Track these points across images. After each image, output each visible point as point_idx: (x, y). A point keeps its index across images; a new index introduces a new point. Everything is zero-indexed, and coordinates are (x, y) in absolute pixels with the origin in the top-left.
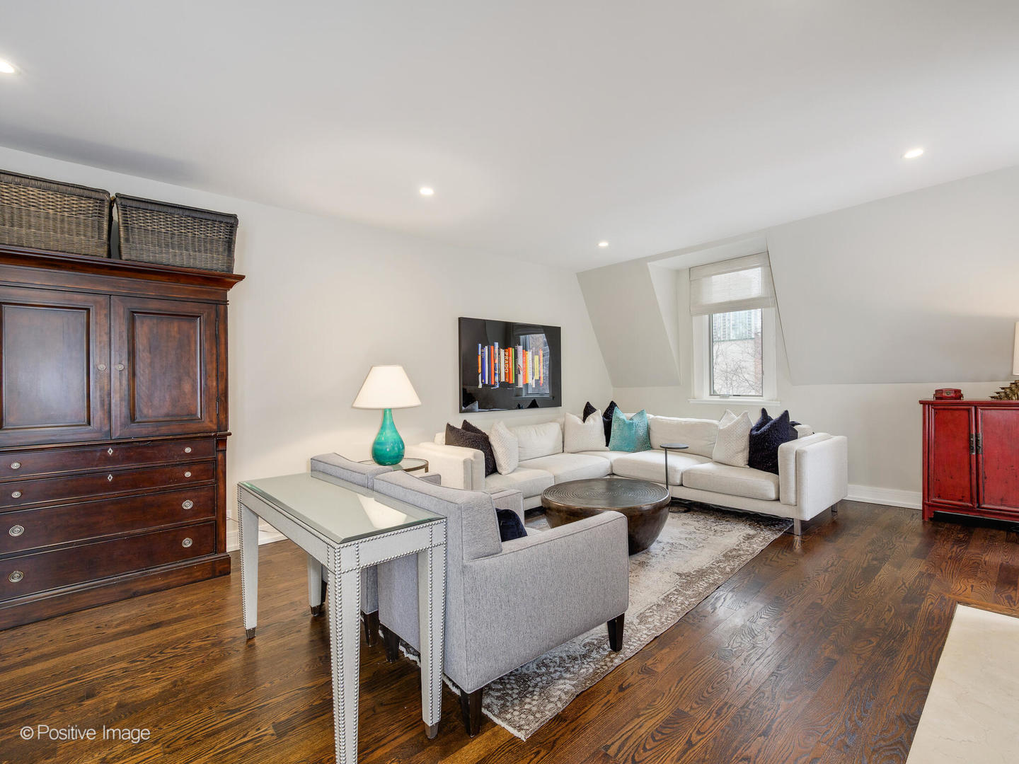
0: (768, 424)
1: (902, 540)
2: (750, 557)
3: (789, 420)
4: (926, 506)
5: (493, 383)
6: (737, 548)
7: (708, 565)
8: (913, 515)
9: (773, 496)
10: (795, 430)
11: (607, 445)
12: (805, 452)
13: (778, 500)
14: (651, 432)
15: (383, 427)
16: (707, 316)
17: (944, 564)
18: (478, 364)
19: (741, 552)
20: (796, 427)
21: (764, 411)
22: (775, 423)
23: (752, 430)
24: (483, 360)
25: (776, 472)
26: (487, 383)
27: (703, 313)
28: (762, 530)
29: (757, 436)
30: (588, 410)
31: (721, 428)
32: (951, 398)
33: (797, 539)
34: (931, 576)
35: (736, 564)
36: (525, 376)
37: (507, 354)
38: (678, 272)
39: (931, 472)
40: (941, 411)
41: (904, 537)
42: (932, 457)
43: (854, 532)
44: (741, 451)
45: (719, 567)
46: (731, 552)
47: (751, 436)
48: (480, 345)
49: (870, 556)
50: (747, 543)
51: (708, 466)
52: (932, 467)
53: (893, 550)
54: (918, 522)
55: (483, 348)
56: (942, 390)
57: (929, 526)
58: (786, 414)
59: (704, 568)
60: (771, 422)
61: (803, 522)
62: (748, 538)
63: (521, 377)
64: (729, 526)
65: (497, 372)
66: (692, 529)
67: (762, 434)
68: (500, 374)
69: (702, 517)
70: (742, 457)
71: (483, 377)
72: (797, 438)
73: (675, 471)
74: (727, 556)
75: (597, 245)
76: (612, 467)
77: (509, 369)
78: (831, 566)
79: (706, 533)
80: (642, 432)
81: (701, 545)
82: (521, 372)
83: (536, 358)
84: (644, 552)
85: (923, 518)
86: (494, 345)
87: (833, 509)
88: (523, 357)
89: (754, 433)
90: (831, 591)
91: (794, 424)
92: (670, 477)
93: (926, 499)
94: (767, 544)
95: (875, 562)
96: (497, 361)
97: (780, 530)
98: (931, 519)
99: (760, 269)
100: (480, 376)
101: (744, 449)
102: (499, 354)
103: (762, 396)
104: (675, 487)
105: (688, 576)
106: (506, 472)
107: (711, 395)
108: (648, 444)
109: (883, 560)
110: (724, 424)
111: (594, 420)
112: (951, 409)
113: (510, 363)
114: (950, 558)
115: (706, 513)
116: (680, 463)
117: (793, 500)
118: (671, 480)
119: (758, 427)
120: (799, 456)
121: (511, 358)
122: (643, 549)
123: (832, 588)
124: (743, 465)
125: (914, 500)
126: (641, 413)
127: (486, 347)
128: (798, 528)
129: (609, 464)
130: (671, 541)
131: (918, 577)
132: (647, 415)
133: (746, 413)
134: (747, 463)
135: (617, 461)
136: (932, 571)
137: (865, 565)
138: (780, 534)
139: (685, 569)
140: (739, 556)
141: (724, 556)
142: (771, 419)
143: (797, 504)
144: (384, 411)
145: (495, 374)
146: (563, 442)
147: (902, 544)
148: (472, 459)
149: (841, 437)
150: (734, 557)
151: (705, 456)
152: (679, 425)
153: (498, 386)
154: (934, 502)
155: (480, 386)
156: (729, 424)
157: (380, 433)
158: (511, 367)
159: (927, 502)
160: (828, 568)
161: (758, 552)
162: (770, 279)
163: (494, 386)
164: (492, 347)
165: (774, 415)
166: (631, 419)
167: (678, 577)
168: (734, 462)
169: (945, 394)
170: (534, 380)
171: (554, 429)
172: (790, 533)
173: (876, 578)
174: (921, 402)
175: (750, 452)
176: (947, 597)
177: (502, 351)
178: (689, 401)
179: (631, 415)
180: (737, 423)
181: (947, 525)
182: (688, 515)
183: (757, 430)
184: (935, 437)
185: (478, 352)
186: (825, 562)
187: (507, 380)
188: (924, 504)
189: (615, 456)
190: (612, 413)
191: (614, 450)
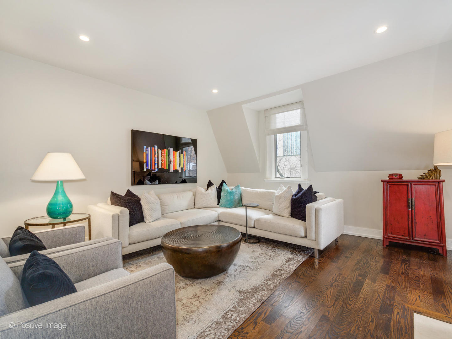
0: (301, 193)
1: (374, 260)
2: (287, 276)
3: (312, 191)
4: (384, 238)
5: (154, 169)
6: (281, 268)
7: (260, 283)
8: (377, 243)
9: (303, 235)
10: (316, 196)
11: (218, 204)
12: (320, 209)
13: (306, 237)
14: (242, 197)
15: (56, 194)
16: (274, 135)
17: (400, 278)
18: (144, 157)
19: (283, 272)
20: (317, 195)
21: (300, 185)
22: (305, 192)
23: (293, 196)
24: (147, 155)
25: (305, 220)
26: (149, 168)
27: (271, 134)
28: (297, 255)
29: (295, 199)
30: (210, 184)
31: (277, 195)
32: (397, 178)
33: (316, 260)
34: (394, 288)
35: (277, 281)
36: (174, 166)
37: (163, 152)
38: (259, 112)
39: (388, 220)
40: (392, 185)
41: (375, 258)
42: (388, 211)
43: (348, 255)
44: (287, 208)
45: (267, 284)
46: (276, 272)
47: (292, 200)
48: (145, 146)
49: (357, 273)
50: (287, 265)
51: (269, 217)
52: (388, 217)
53: (369, 268)
54: (380, 247)
55: (147, 148)
56: (392, 174)
57: (387, 250)
58: (311, 187)
59: (257, 285)
60: (303, 191)
61: (319, 251)
62: (288, 261)
63: (172, 166)
64: (279, 252)
65: (156, 162)
66: (257, 254)
67: (297, 198)
68: (158, 164)
69: (265, 246)
70: (287, 212)
71: (147, 165)
72: (316, 200)
73: (251, 219)
74: (274, 276)
75: (212, 91)
76: (219, 217)
77: (164, 161)
78: (335, 281)
79: (265, 258)
80: (237, 197)
81: (260, 266)
82: (172, 163)
83: (182, 155)
84: (224, 273)
85: (383, 245)
86: (154, 147)
87: (336, 241)
88: (173, 154)
89: (294, 197)
90: (334, 304)
91: (316, 193)
92: (248, 223)
93: (385, 235)
94: (298, 265)
95: (360, 278)
96: (156, 156)
97: (307, 255)
98: (387, 246)
99: (299, 110)
100: (145, 164)
101: (288, 207)
102: (158, 152)
103: (301, 178)
104: (251, 229)
105: (245, 293)
106: (149, 221)
107: (275, 177)
108: (241, 204)
109: (364, 275)
110: (277, 192)
111: (212, 190)
112: (398, 184)
113: (165, 158)
114: (402, 273)
115: (268, 243)
116: (254, 214)
117: (314, 237)
118: (249, 225)
119: (296, 195)
120: (317, 211)
121: (165, 155)
122: (223, 271)
123: (336, 301)
124: (288, 216)
125: (378, 234)
126: (238, 187)
127: (149, 148)
128: (317, 255)
129: (217, 215)
130: (242, 264)
131: (386, 289)
132: (241, 187)
133: (290, 186)
134: (289, 215)
135: (222, 213)
136: (394, 284)
137: (354, 281)
138: (307, 258)
139: (244, 288)
140: (281, 275)
141: (272, 275)
142: (303, 190)
143: (316, 240)
144: (57, 182)
145: (155, 164)
146: (194, 202)
147: (374, 263)
148: (119, 214)
149: (340, 200)
150: (277, 276)
151: (268, 210)
152: (257, 193)
153: (157, 171)
154: (389, 236)
155: (145, 170)
156: (280, 193)
157: (53, 198)
159: (385, 236)
160: (333, 283)
161: (292, 271)
162: (304, 116)
163: (154, 170)
164: (153, 148)
165: (305, 188)
166: (232, 190)
167: (238, 294)
168: (282, 214)
169: (394, 177)
170: (180, 168)
171: (190, 195)
172: (312, 257)
173: (362, 291)
174: (382, 181)
175: (291, 209)
176: (406, 307)
177: (160, 151)
178: (264, 181)
179: (232, 187)
180: (285, 192)
181: (396, 250)
182: (258, 245)
183: (296, 196)
184: (389, 200)
185: (144, 151)
186: (331, 278)
187: (163, 167)
188: (383, 237)
189: (221, 210)
190: (222, 186)
191: (222, 207)
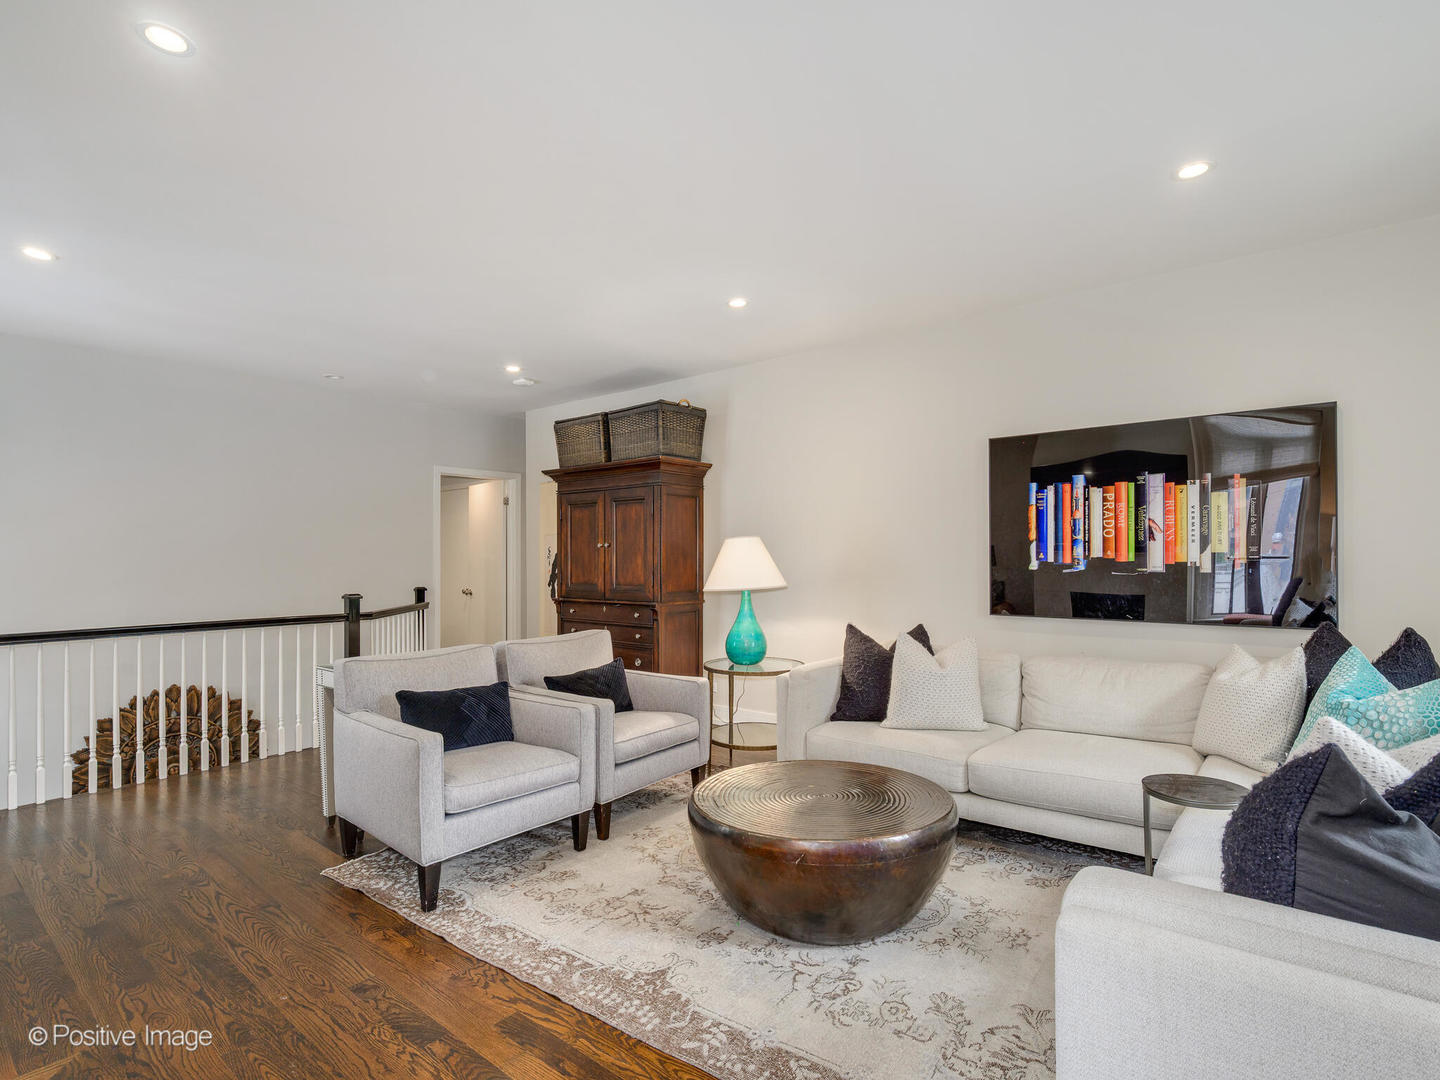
5: (1068, 560)
18: (1028, 523)
24: (1041, 515)
26: (1051, 559)
36: (1169, 547)
37: (1111, 496)
48: (1034, 486)
55: (1041, 489)
63: (1155, 548)
65: (1080, 537)
68: (1088, 543)
71: (1042, 549)
77: (1116, 528)
82: (1159, 536)
83: (1218, 497)
86: (1071, 481)
88: (1166, 498)
96: (1079, 515)
100: (1033, 545)
102: (1087, 499)
113: (1123, 517)
121: (1123, 504)
127: (1051, 488)
144: (742, 593)
145: (1074, 542)
153: (1082, 567)
155: (1034, 565)
157: (738, 622)
158: (1123, 524)
163: (1070, 566)
164: (1068, 486)
170: (1208, 553)
177: (1096, 493)
185: (1028, 500)
187: (1111, 554)
